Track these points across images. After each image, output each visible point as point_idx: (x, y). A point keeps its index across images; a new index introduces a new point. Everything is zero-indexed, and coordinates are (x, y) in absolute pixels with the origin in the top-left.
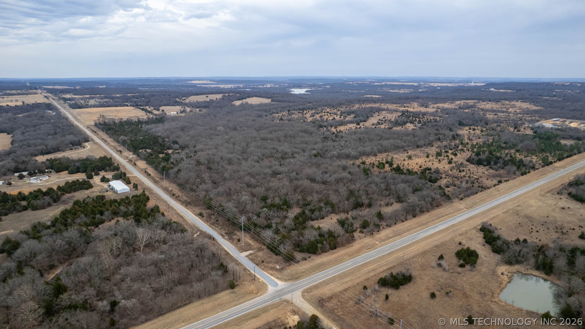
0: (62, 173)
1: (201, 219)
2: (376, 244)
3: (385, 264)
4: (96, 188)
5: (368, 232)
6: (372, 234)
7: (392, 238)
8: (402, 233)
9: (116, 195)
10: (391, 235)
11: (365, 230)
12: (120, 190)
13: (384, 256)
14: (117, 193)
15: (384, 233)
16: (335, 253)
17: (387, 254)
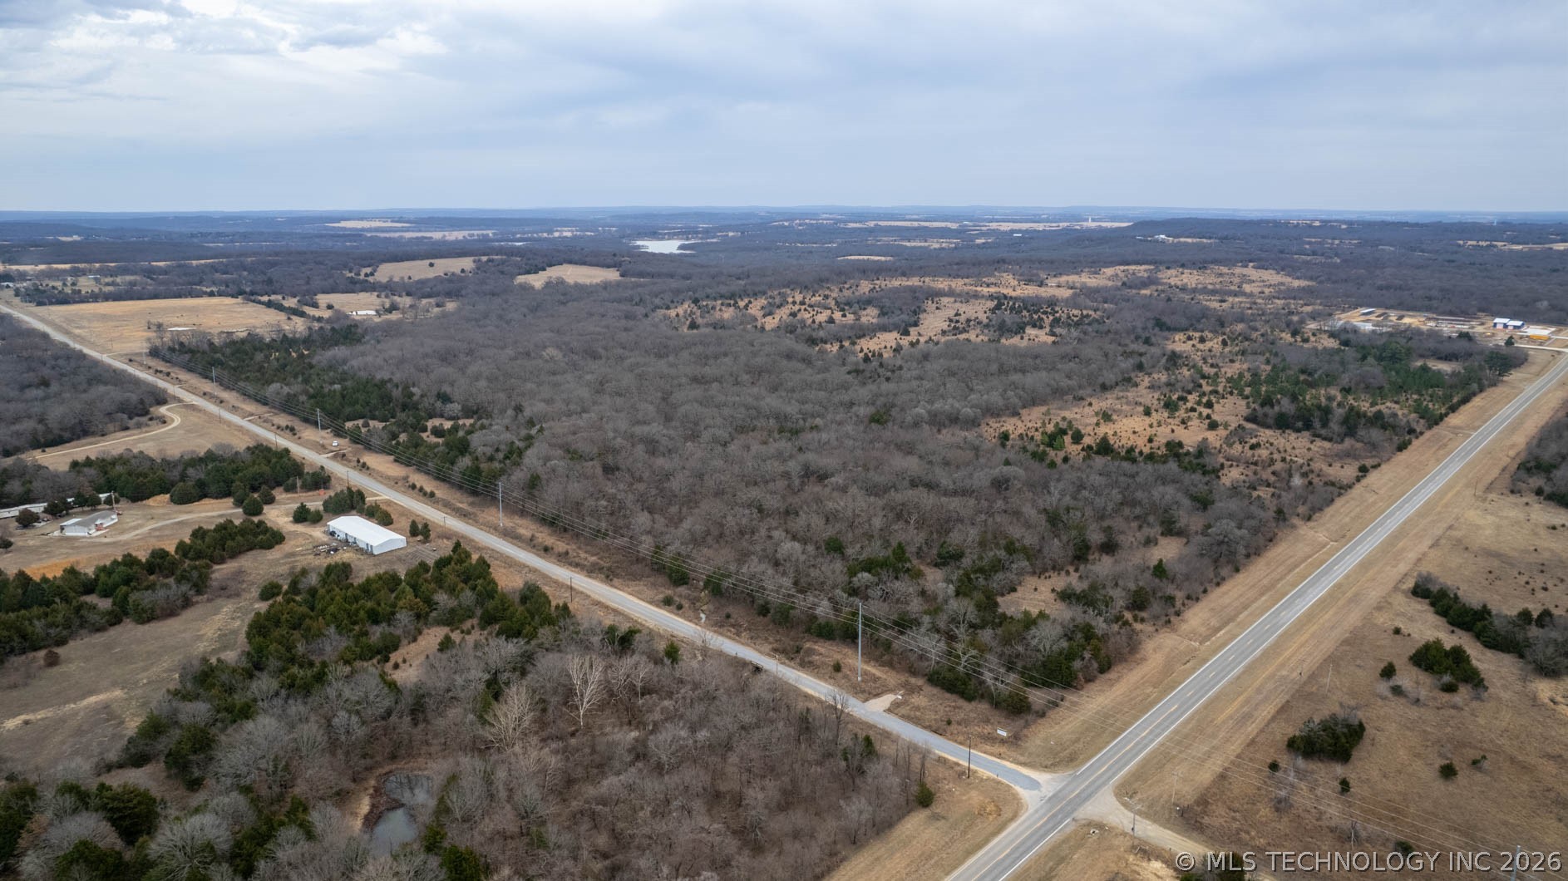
0: (151, 502)
1: (677, 615)
2: (1196, 650)
3: (1260, 697)
4: (292, 543)
5: (1156, 618)
6: (1169, 621)
7: (1218, 629)
8: (1236, 616)
9: (370, 561)
10: (1214, 622)
11: (1144, 614)
12: (381, 545)
13: (1238, 678)
14: (372, 555)
15: (1196, 617)
16: (1118, 680)
17: (1244, 673)
